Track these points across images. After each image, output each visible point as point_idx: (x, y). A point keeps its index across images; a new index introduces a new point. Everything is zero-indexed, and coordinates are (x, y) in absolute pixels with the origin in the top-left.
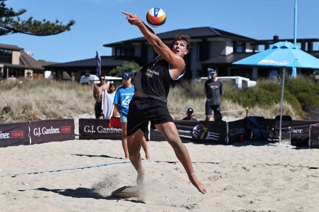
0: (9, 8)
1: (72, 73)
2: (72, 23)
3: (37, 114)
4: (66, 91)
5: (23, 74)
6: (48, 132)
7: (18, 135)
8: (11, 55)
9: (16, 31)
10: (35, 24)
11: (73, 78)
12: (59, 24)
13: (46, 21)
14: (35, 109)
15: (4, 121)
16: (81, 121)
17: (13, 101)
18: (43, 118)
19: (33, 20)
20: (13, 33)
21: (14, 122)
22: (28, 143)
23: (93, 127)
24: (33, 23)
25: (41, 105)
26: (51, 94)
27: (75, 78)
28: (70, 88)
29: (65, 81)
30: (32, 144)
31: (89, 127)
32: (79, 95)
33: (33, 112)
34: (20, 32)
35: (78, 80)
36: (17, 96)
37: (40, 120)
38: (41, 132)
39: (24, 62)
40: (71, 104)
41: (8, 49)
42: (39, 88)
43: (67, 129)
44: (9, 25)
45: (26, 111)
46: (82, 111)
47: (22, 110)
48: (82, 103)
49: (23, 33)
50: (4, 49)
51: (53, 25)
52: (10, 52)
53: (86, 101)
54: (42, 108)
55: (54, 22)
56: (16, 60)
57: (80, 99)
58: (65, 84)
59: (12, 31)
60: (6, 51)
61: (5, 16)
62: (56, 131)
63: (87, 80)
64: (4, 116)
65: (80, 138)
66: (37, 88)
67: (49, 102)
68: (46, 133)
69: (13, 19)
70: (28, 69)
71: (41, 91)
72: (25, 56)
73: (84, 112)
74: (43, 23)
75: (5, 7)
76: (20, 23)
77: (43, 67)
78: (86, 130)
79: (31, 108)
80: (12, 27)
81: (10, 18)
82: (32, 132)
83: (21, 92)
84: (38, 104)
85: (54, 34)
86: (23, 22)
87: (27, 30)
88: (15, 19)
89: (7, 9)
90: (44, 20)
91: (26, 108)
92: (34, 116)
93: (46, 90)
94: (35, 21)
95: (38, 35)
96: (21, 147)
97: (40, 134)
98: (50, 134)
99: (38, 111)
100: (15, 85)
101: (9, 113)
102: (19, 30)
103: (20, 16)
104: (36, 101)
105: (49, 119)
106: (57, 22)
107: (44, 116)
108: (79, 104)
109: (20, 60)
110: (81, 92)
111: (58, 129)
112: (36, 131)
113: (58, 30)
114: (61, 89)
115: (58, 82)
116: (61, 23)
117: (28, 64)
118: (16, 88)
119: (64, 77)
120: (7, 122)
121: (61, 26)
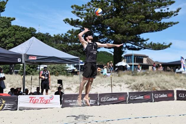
0: (142, 38)
1: (171, 67)
2: (171, 44)
3: (156, 87)
4: (169, 77)
5: (148, 68)
6: (161, 96)
7: (147, 97)
8: (142, 59)
9: (145, 48)
10: (153, 45)
11: (172, 70)
12: (164, 44)
13: (159, 43)
14: (155, 85)
15: (140, 90)
16: (177, 91)
17: (144, 81)
18: (159, 89)
19: (152, 43)
20: (144, 49)
21: (145, 91)
22: (152, 101)
23: (183, 94)
24: (153, 44)
25: (158, 83)
26: (162, 78)
27: (173, 70)
28: (171, 75)
29: (168, 72)
30: (154, 102)
31: (181, 94)
32: (176, 79)
33: (154, 86)
34: (146, 48)
35: (175, 71)
36: (146, 78)
37: (157, 90)
38: (158, 96)
39: (149, 63)
40: (172, 83)
41: (141, 57)
42: (156, 75)
43: (170, 95)
44: (142, 46)
45: (150, 86)
46: (178, 86)
47: (149, 86)
48: (177, 82)
49: (148, 49)
50: (139, 56)
51: (162, 45)
52: (142, 58)
53: (180, 81)
54: (158, 84)
55: (163, 43)
56: (145, 62)
57: (176, 81)
58: (168, 73)
59: (143, 48)
60: (140, 57)
61: (140, 41)
62: (165, 96)
63: (179, 71)
64: (141, 88)
65: (177, 100)
66: (155, 75)
67: (161, 82)
68: (160, 97)
69: (143, 43)
70: (150, 66)
71: (157, 77)
72: (149, 60)
73: (179, 87)
74: (157, 44)
75: (140, 37)
76: (147, 44)
77: (157, 64)
78: (180, 96)
79: (153, 85)
80: (143, 46)
81: (142, 42)
82: (154, 96)
83: (148, 77)
84: (156, 83)
85: (163, 49)
86: (148, 44)
87: (150, 47)
88: (145, 43)
89: (141, 38)
90: (158, 43)
91: (151, 84)
92: (154, 88)
93: (159, 76)
94: (154, 43)
95: (155, 50)
96: (149, 103)
97: (158, 97)
98: (162, 97)
99: (156, 86)
100: (145, 74)
101: (143, 86)
102: (147, 47)
103: (146, 41)
104: (155, 81)
105: (161, 90)
106: (164, 43)
107: (159, 88)
108: (176, 83)
109: (147, 61)
110: (177, 77)
111: (166, 95)
112: (156, 96)
113: (164, 47)
114: (167, 75)
115: (165, 72)
116: (166, 44)
117: (150, 63)
118: (145, 75)
119: (168, 69)
120: (142, 91)
121: (165, 46)
